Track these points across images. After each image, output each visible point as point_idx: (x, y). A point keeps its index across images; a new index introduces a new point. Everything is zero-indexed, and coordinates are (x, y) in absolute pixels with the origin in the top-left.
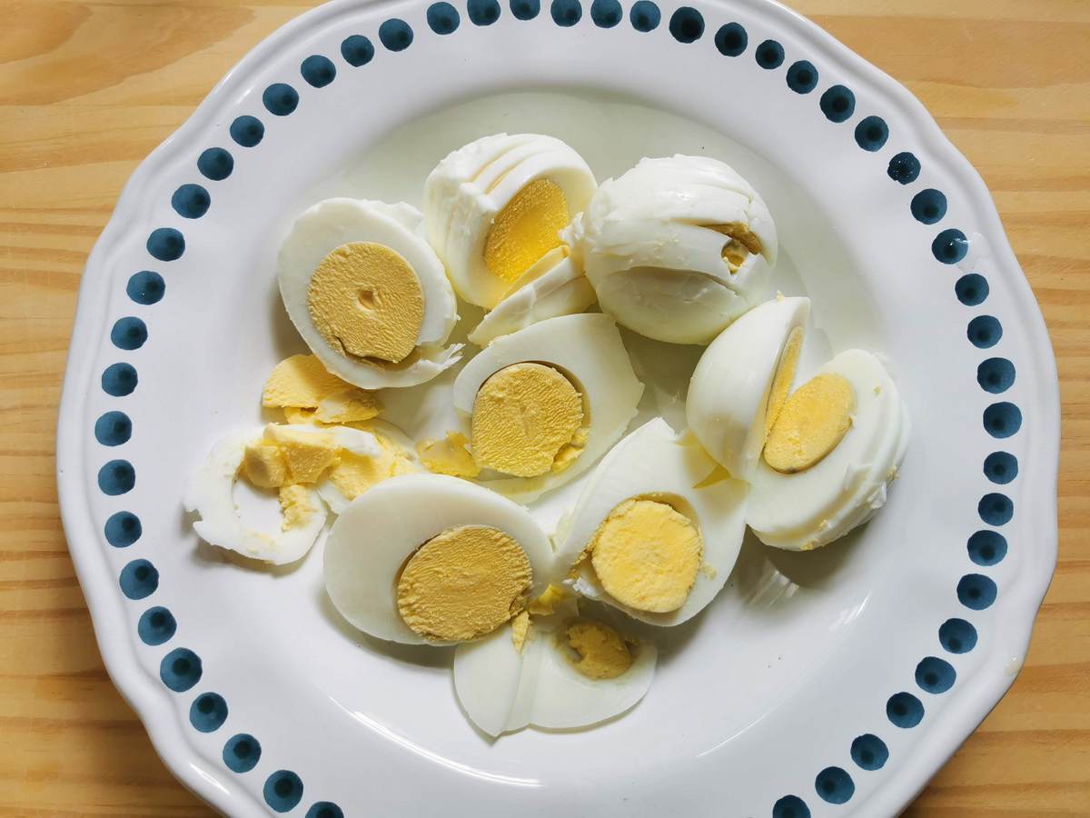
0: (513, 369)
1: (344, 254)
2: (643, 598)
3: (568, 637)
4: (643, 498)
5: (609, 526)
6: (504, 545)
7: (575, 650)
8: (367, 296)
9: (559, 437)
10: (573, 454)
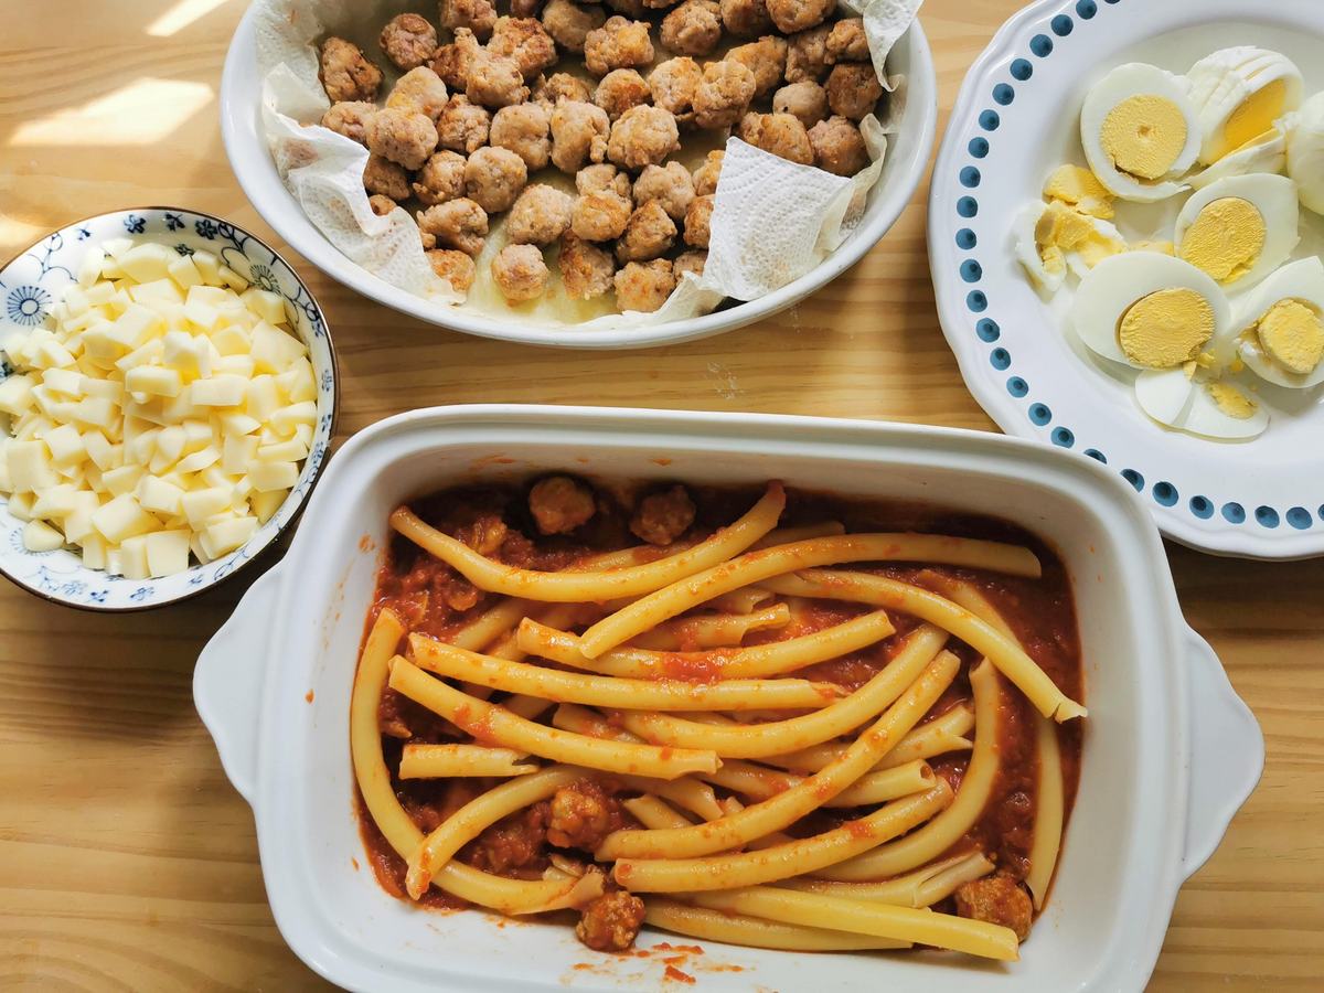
0: (1230, 200)
1: (1139, 100)
2: (1291, 358)
3: (1211, 389)
4: (1297, 301)
5: (1276, 311)
6: (1204, 307)
7: (1215, 397)
8: (1144, 131)
9: (1240, 256)
10: (1245, 271)
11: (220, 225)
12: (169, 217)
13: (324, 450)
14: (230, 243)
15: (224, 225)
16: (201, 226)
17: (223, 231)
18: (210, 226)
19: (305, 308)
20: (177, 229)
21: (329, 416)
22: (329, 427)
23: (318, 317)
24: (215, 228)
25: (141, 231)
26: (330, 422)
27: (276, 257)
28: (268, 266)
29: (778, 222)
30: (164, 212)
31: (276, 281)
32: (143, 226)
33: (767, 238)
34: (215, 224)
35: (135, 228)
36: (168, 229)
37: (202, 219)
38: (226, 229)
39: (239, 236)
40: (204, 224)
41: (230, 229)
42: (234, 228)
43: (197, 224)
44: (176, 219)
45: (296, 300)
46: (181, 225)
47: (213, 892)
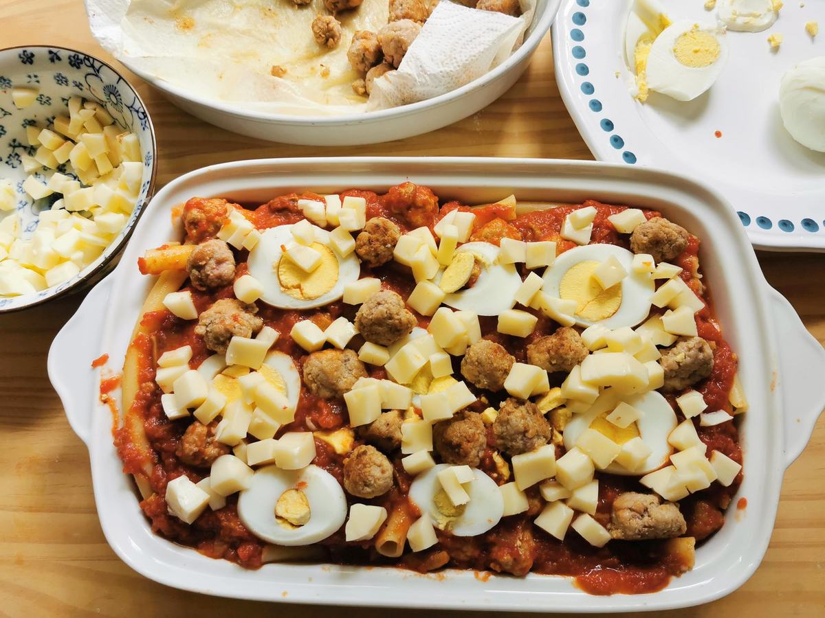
11: (85, 58)
12: (51, 52)
13: (142, 204)
14: (91, 70)
15: (87, 58)
16: (72, 59)
17: (86, 62)
18: (78, 59)
19: (137, 112)
20: (56, 61)
21: (148, 182)
22: (147, 189)
23: (145, 116)
24: (81, 60)
25: (31, 62)
26: (148, 186)
27: (121, 78)
28: (115, 85)
29: (470, 43)
30: (47, 49)
31: (120, 95)
32: (33, 59)
33: (461, 52)
34: (81, 57)
35: (27, 60)
36: (50, 61)
37: (72, 54)
38: (89, 61)
39: (97, 65)
40: (74, 57)
41: (91, 60)
42: (94, 59)
43: (69, 58)
44: (56, 54)
45: (132, 107)
46: (59, 59)
47: (67, 537)
